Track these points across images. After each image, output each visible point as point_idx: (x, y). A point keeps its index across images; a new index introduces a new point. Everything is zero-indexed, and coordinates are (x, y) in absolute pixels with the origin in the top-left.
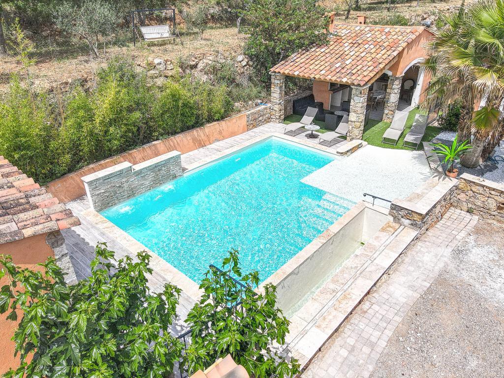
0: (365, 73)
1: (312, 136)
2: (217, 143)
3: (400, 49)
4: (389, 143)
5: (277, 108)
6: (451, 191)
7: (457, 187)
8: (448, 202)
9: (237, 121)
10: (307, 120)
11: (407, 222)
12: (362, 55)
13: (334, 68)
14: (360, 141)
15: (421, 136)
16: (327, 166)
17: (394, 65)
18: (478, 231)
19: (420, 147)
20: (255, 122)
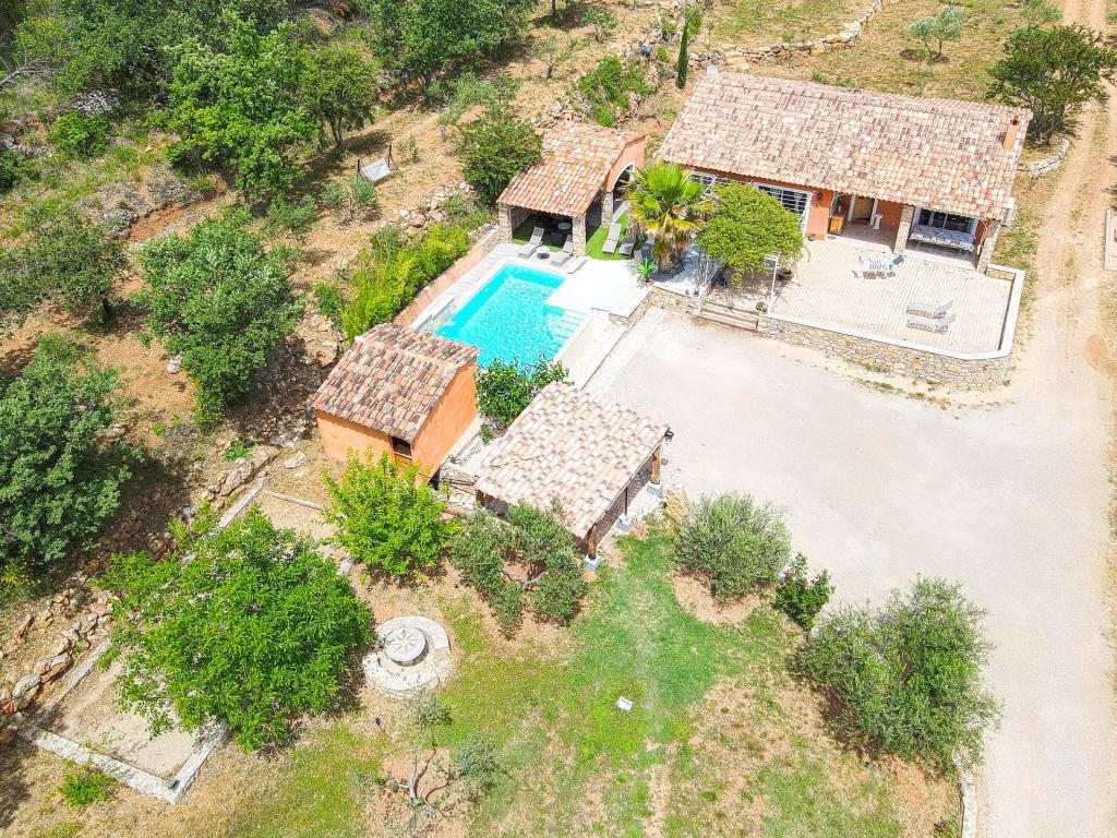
0: (581, 204)
1: (544, 256)
2: (465, 276)
3: (606, 172)
4: (608, 255)
5: (505, 230)
6: (648, 297)
7: (652, 292)
8: (648, 302)
9: (475, 251)
10: (536, 239)
11: (619, 323)
12: (576, 180)
13: (554, 198)
14: (584, 258)
15: (632, 245)
16: (563, 284)
17: (605, 184)
18: (665, 321)
19: (632, 256)
20: (489, 248)
